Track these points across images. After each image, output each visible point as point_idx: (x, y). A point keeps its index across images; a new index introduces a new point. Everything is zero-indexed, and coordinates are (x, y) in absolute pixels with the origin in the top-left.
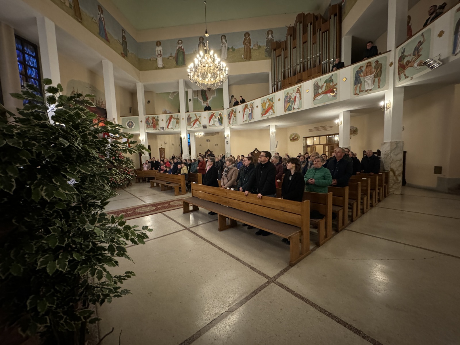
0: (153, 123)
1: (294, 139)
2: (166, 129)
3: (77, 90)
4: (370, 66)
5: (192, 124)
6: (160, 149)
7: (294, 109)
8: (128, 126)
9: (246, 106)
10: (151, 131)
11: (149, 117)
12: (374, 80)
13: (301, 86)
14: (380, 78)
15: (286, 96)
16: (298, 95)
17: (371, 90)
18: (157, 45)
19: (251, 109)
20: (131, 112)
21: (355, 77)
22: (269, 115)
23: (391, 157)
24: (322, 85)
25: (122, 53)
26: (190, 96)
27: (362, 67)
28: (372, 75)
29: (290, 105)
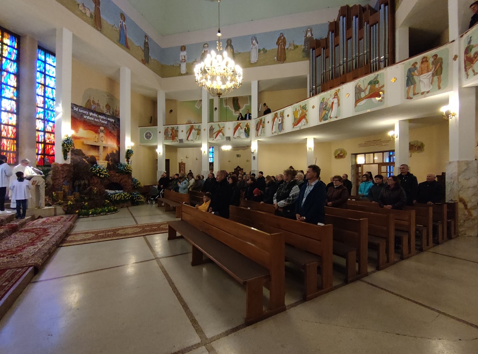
0: (172, 134)
1: (340, 155)
2: (185, 142)
3: (94, 99)
4: (427, 61)
5: (215, 136)
6: (179, 163)
7: (330, 118)
8: (146, 137)
9: (276, 116)
10: (169, 143)
11: (168, 128)
12: (432, 80)
13: (339, 90)
14: (440, 76)
15: (321, 103)
16: (336, 101)
17: (428, 92)
18: (182, 50)
19: (281, 118)
20: (151, 123)
21: (407, 76)
22: (302, 126)
23: (459, 182)
24: (365, 88)
25: (142, 60)
26: (216, 104)
27: (416, 63)
28: (430, 73)
29: (326, 114)
